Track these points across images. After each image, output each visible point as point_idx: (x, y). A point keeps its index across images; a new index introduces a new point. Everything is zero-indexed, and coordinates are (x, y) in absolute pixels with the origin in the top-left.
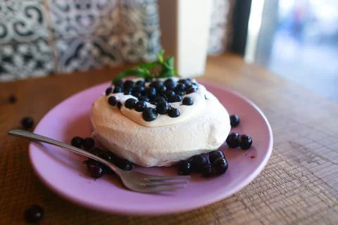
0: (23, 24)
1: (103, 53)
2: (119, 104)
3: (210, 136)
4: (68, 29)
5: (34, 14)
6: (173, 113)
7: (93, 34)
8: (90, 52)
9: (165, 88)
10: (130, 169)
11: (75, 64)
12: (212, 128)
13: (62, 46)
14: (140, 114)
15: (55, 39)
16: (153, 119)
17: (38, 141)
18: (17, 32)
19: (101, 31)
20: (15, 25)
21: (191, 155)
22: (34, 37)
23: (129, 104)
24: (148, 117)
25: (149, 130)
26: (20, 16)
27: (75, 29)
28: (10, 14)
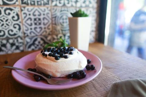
0: (12, 31)
2: (46, 55)
3: (79, 64)
4: (30, 33)
5: (17, 27)
6: (66, 57)
7: (41, 35)
8: (39, 42)
9: (63, 50)
10: (50, 78)
11: (33, 47)
12: (80, 62)
13: (28, 39)
15: (25, 37)
16: (59, 59)
18: (9, 34)
19: (44, 33)
20: (8, 31)
21: (73, 72)
22: (16, 36)
23: (50, 55)
24: (57, 58)
25: (57, 63)
26: (12, 28)
27: (34, 33)
28: (7, 27)
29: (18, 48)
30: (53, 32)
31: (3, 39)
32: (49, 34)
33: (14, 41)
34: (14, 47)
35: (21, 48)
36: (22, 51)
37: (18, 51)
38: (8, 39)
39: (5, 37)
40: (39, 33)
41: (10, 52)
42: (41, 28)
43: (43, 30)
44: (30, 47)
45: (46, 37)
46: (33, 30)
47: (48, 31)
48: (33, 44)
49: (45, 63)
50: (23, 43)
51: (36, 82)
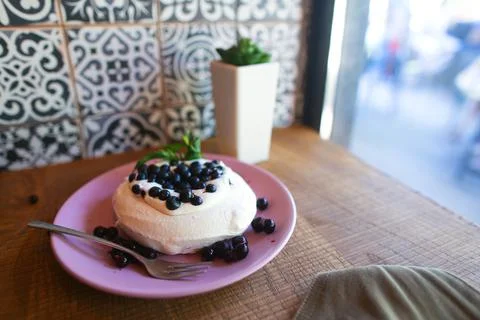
0: (44, 102)
1: (143, 132)
2: (143, 193)
4: (99, 106)
5: (59, 89)
6: (196, 201)
7: (130, 110)
8: (126, 131)
9: (190, 174)
10: (155, 257)
11: (107, 146)
12: (234, 214)
13: (91, 124)
14: (163, 202)
15: (83, 118)
16: (177, 208)
17: (60, 233)
18: (35, 110)
19: (141, 105)
20: (33, 103)
21: (214, 242)
22: (56, 116)
23: (153, 192)
24: (171, 205)
25: (172, 218)
26: (42, 92)
27: (110, 105)
28: (29, 90)
29: (63, 149)
30: (167, 99)
31: (18, 127)
32: (155, 107)
33: (51, 131)
34: (53, 148)
35: (74, 150)
36: (78, 158)
37: (64, 159)
38: (32, 126)
39: (23, 119)
40: (123, 104)
41: (41, 163)
42: (128, 89)
43: (137, 95)
44: (98, 145)
45: (147, 116)
46: (106, 97)
47: (151, 97)
48: (109, 136)
49: (139, 217)
50: (79, 136)
51: (117, 271)
